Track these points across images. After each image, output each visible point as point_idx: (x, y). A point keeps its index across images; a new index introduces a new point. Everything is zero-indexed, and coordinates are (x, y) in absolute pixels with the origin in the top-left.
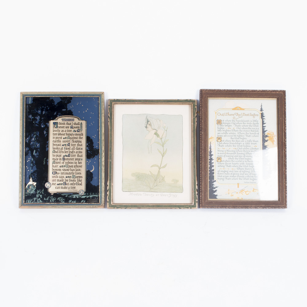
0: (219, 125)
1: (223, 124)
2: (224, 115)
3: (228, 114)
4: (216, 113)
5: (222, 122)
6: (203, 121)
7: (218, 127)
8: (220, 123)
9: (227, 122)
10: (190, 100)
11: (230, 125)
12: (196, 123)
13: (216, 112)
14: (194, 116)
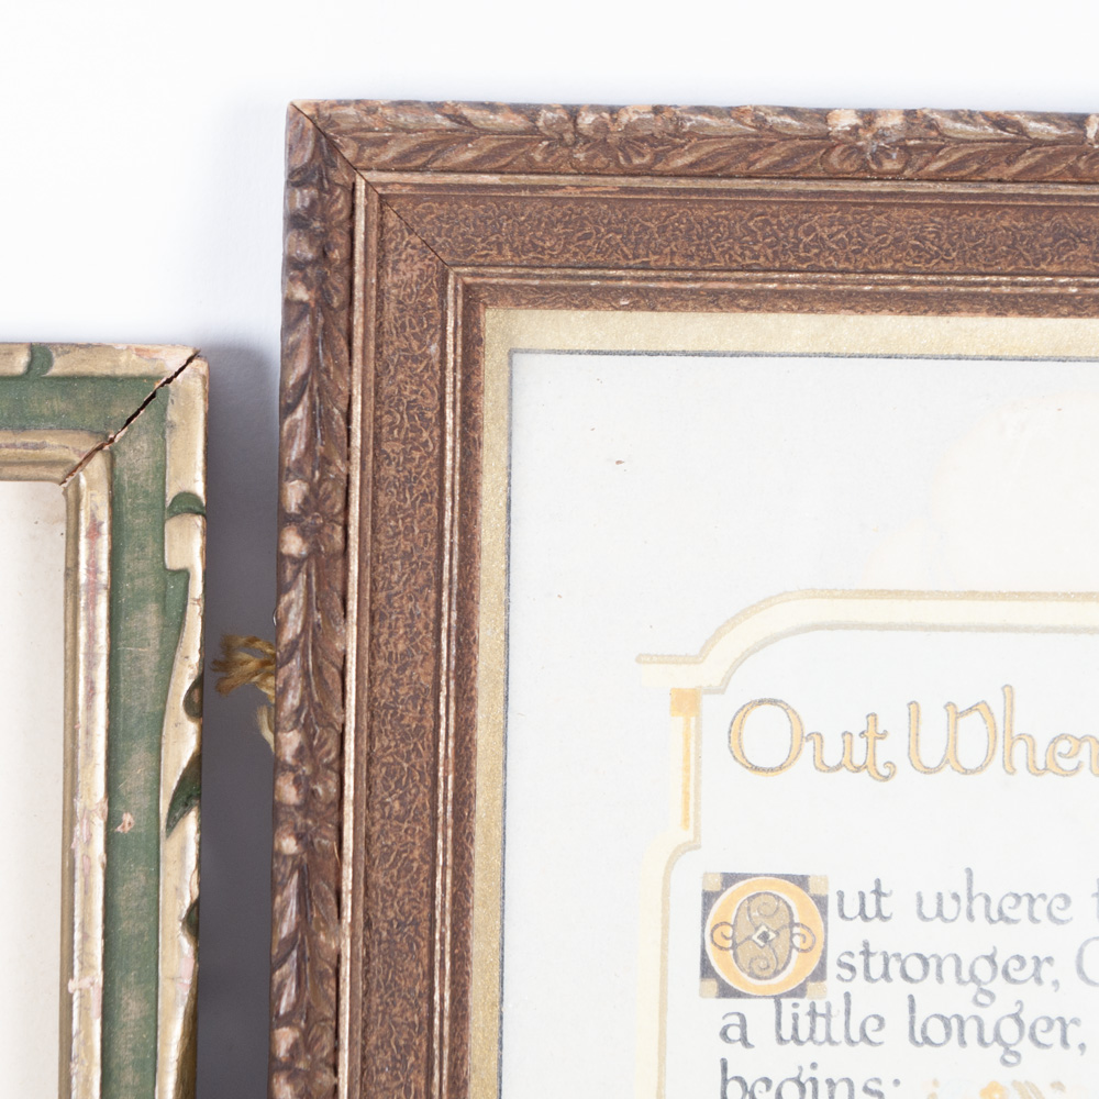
0: (759, 1014)
1: (873, 998)
2: (892, 749)
3: (1005, 739)
4: (687, 702)
5: (844, 937)
6: (344, 943)
7: (745, 1064)
8: (798, 968)
9: (969, 939)
10: (40, 353)
11: (1038, 1002)
12: (178, 959)
13: (686, 678)
14: (138, 760)
